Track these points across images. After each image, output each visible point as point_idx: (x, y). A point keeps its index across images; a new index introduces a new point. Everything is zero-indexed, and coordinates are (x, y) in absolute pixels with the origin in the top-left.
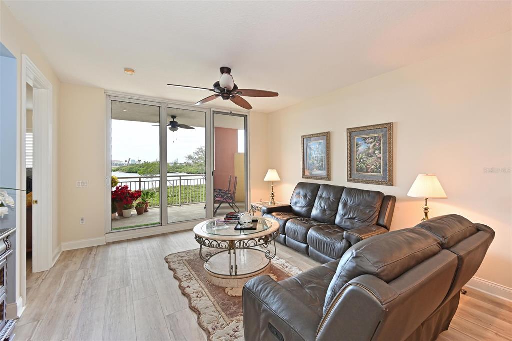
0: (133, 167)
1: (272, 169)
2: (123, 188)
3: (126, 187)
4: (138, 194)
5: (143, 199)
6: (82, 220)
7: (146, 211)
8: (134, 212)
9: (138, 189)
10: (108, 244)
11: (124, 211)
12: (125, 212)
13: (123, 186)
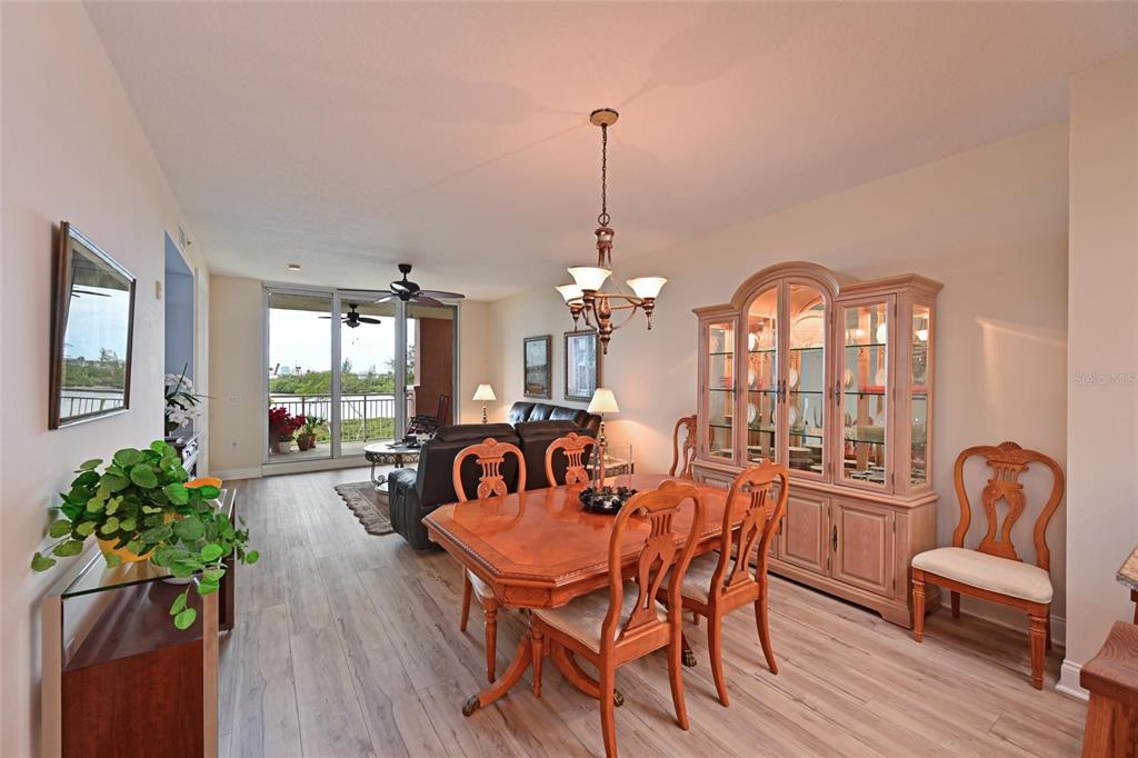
0: (284, 381)
1: (485, 383)
2: (278, 412)
3: (283, 410)
4: (301, 420)
5: (309, 430)
6: (234, 444)
7: (313, 446)
8: (295, 447)
9: (299, 413)
10: (265, 477)
11: (280, 444)
12: (283, 445)
13: (278, 408)
